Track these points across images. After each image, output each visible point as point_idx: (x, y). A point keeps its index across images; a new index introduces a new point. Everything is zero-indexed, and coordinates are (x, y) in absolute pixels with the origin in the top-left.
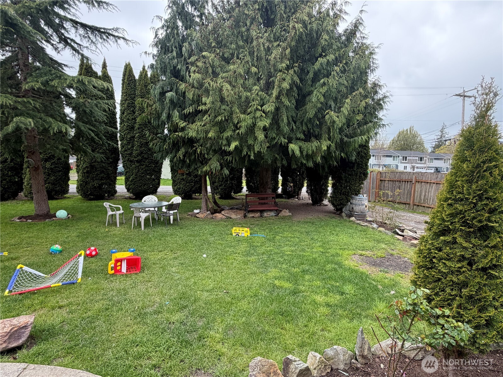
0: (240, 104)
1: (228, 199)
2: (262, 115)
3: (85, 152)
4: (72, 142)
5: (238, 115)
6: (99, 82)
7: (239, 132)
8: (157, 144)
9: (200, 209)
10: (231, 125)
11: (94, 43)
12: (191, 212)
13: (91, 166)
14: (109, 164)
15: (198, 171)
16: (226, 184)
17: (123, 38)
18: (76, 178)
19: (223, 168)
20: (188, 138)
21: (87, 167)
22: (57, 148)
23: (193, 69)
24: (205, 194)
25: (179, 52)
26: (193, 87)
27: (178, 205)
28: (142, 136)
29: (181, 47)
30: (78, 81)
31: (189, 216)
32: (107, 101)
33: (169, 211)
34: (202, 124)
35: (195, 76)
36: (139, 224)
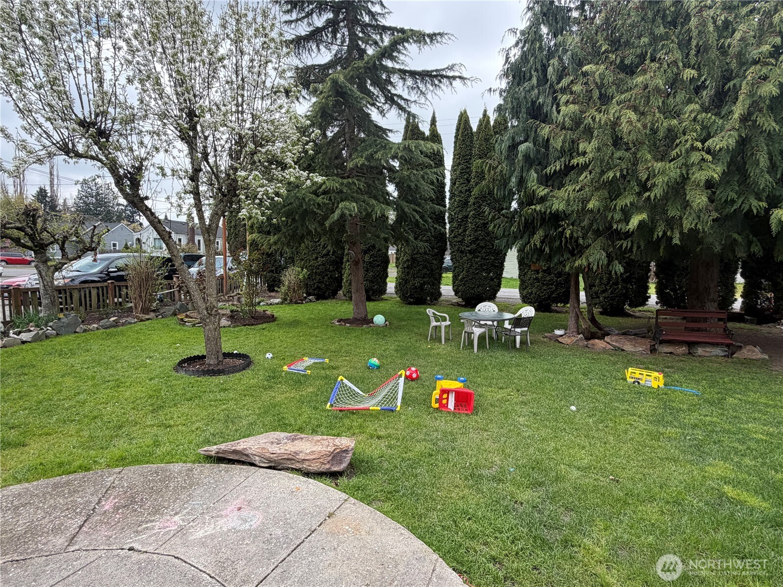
0: (655, 144)
1: (617, 316)
2: (703, 159)
3: (407, 241)
4: (393, 228)
5: (650, 165)
6: (427, 145)
7: (649, 196)
8: (500, 225)
9: (566, 330)
10: (633, 183)
11: (424, 94)
12: (549, 332)
13: (412, 258)
14: (433, 256)
15: (564, 266)
16: (615, 290)
17: (460, 77)
18: (395, 275)
19: (612, 261)
20: (550, 212)
21: (408, 260)
22: (378, 237)
23: (564, 98)
24: (576, 305)
25: (541, 77)
26: (563, 128)
27: (530, 319)
28: (479, 214)
29: (545, 68)
30: (405, 148)
31: (545, 340)
32: (435, 170)
33: (515, 327)
34: (577, 188)
35: (568, 110)
36: (471, 343)
